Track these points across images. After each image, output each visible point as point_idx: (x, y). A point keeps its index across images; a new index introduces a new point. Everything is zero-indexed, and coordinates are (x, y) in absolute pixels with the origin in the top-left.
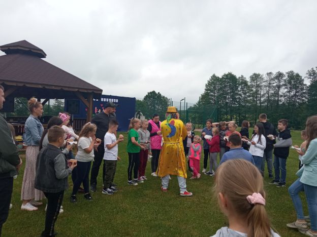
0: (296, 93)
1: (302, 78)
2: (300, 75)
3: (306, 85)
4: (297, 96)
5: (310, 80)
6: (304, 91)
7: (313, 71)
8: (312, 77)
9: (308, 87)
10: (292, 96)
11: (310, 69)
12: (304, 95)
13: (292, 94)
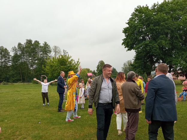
0: (5, 60)
1: (9, 51)
2: (7, 49)
3: (11, 55)
4: (6, 62)
5: (13, 52)
6: (10, 59)
7: (15, 48)
8: (14, 51)
9: (12, 57)
10: (3, 62)
11: (14, 47)
12: (10, 61)
13: (3, 60)
